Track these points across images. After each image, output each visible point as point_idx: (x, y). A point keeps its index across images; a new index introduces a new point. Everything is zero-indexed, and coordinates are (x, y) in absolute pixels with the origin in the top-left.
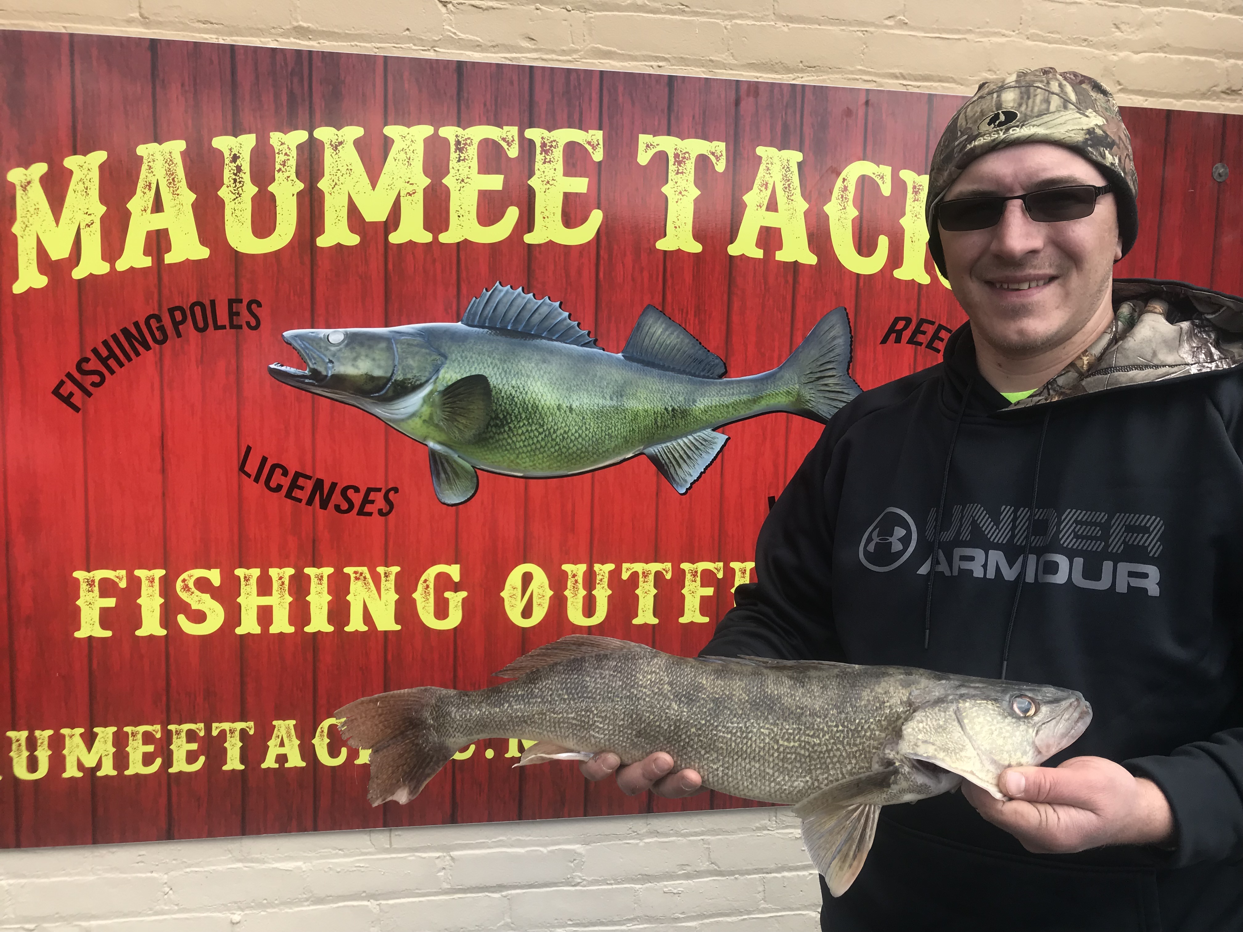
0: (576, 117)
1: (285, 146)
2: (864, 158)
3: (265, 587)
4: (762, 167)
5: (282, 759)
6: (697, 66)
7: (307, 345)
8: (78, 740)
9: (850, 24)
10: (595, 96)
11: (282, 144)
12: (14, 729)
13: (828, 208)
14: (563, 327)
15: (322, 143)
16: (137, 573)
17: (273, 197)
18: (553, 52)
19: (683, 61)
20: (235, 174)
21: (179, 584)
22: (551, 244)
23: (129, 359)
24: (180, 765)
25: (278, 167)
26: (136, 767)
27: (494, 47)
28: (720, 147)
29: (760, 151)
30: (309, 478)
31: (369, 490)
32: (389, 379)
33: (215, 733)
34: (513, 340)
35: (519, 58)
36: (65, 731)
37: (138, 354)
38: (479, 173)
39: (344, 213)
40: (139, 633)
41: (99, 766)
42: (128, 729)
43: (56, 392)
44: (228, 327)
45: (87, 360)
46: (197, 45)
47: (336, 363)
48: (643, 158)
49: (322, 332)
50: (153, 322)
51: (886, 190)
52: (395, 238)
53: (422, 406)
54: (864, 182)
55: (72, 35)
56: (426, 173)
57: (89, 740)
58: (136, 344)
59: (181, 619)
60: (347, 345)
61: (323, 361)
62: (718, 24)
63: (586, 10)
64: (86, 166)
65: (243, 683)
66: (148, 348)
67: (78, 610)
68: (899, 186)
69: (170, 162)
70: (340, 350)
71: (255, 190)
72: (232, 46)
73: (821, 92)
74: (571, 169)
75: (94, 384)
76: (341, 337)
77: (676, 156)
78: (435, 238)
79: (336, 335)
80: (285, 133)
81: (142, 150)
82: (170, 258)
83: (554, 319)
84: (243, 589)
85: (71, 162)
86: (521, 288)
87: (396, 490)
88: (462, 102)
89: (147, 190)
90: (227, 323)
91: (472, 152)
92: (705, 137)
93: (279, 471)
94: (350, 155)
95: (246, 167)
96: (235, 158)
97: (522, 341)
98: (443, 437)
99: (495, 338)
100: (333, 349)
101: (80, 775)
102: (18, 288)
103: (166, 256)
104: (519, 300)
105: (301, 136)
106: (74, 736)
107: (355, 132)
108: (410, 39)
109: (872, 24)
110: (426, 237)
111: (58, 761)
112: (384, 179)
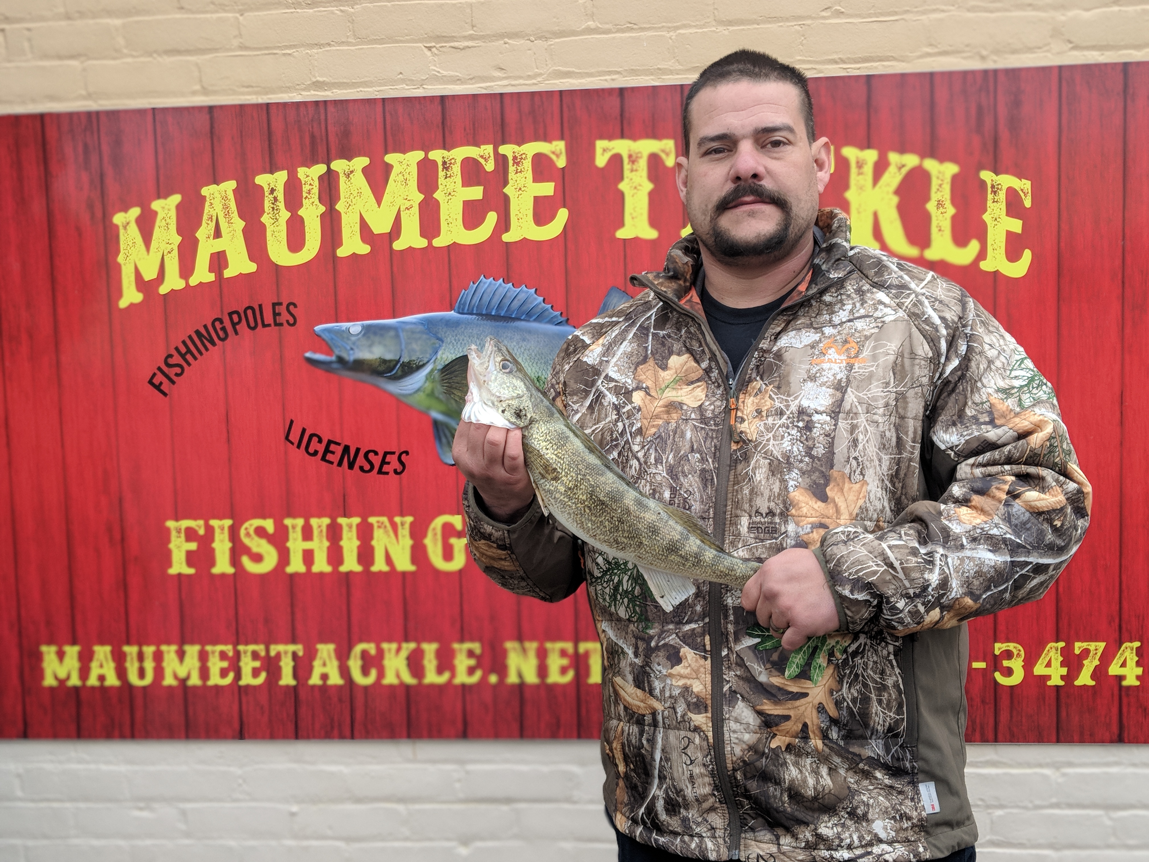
0: (541, 131)
1: (310, 178)
3: (307, 534)
5: (324, 677)
6: (647, 75)
7: (334, 337)
8: (173, 655)
9: (788, 20)
10: (557, 112)
11: (307, 176)
12: (128, 644)
14: (538, 310)
15: (337, 173)
16: (212, 522)
17: (301, 220)
18: (521, 78)
19: (634, 72)
20: (273, 204)
21: (242, 532)
22: (525, 240)
23: (201, 353)
25: (304, 195)
27: (471, 79)
28: (670, 143)
30: (339, 444)
31: (386, 454)
32: (398, 361)
33: (273, 653)
34: (498, 323)
35: (492, 87)
36: (164, 648)
37: (207, 349)
38: (464, 185)
39: (357, 228)
40: (214, 571)
41: (188, 677)
42: (209, 648)
43: (151, 382)
44: (273, 325)
46: (242, 107)
47: (356, 350)
48: (601, 161)
49: (345, 325)
50: (217, 324)
52: (398, 245)
53: (425, 382)
55: (155, 110)
56: (420, 190)
57: (181, 655)
58: (205, 341)
59: (245, 560)
60: (364, 335)
61: (346, 349)
62: (663, 36)
63: (547, 39)
64: (167, 207)
65: (293, 613)
66: (213, 344)
67: (170, 551)
68: (842, 163)
69: (225, 198)
70: (359, 339)
71: (289, 214)
72: (268, 105)
74: (539, 176)
75: (177, 375)
76: (360, 329)
77: (630, 156)
78: (430, 243)
79: (355, 327)
80: (309, 167)
81: (205, 191)
82: (228, 273)
83: (531, 303)
84: (291, 535)
85: (156, 205)
86: (501, 280)
87: (407, 453)
88: (446, 129)
89: (209, 222)
90: (271, 322)
91: (457, 169)
92: (656, 137)
93: (315, 439)
94: (360, 181)
95: (281, 197)
96: (272, 191)
97: (505, 324)
98: (443, 408)
99: (482, 322)
100: (353, 339)
101: (175, 683)
102: (123, 304)
103: (225, 272)
104: (501, 289)
105: (320, 169)
106: (170, 651)
107: (363, 161)
108: (403, 81)
109: (809, 17)
110: (422, 243)
111: (159, 672)
112: (387, 198)
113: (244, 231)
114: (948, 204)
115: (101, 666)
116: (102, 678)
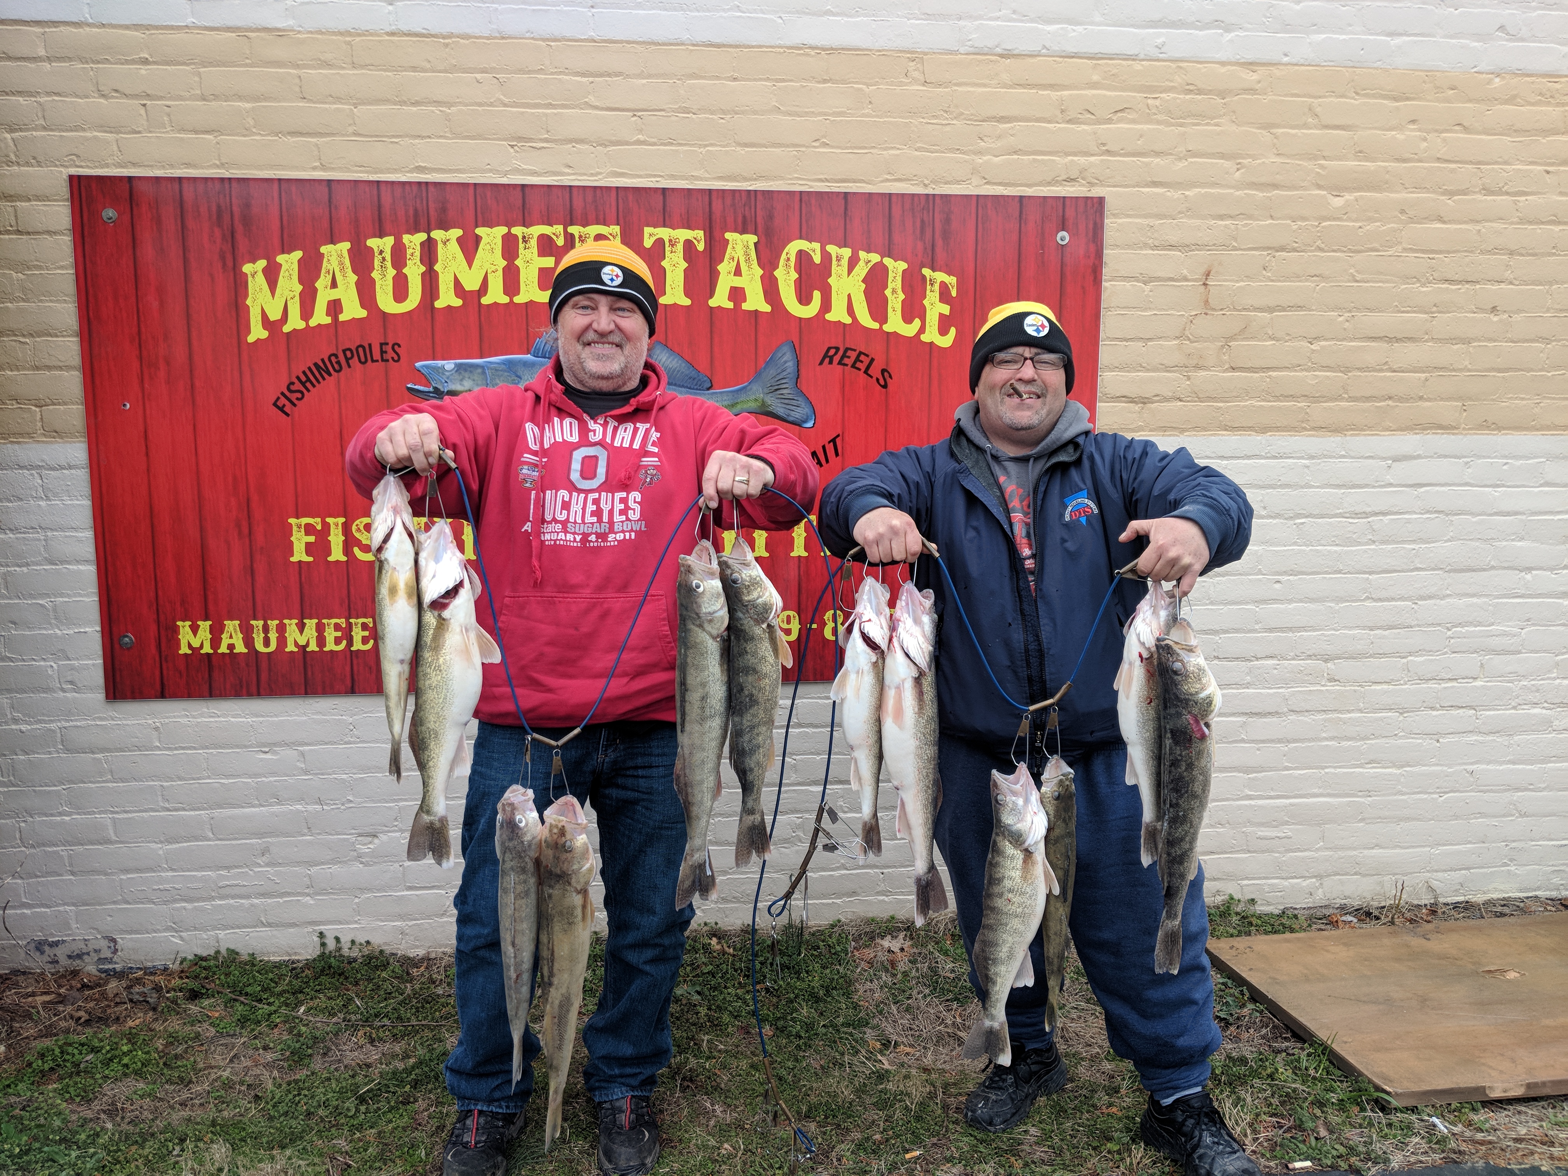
0: (601, 217)
1: (413, 244)
2: (801, 238)
4: (730, 247)
6: (682, 179)
7: (431, 372)
8: (294, 627)
9: (788, 146)
10: (614, 203)
11: (411, 242)
12: (255, 619)
13: (776, 273)
15: (436, 241)
16: (328, 520)
17: (406, 276)
18: (585, 174)
19: (673, 177)
20: (382, 263)
21: (354, 528)
23: (319, 382)
24: (358, 645)
25: (408, 257)
26: (330, 646)
27: (545, 173)
28: (700, 234)
29: (728, 235)
35: (562, 180)
36: (286, 621)
37: (324, 379)
38: (538, 257)
39: (452, 285)
40: (330, 559)
41: (308, 644)
42: (325, 621)
43: (275, 404)
44: (380, 360)
45: (293, 383)
46: (355, 182)
47: (450, 384)
48: (648, 243)
49: (440, 363)
50: (333, 359)
51: (817, 259)
52: (485, 301)
54: (801, 254)
55: (280, 180)
56: (504, 257)
57: (301, 627)
58: (323, 373)
59: (356, 550)
60: (456, 371)
61: (441, 381)
62: (696, 151)
63: (606, 146)
64: (290, 260)
66: (330, 375)
67: (292, 543)
68: (826, 256)
69: (341, 256)
70: (452, 374)
71: (395, 272)
72: (378, 182)
73: (768, 194)
75: (298, 399)
76: (452, 366)
77: (670, 241)
78: (511, 300)
79: (449, 365)
80: (412, 235)
81: (323, 249)
82: (342, 318)
85: (280, 259)
88: (525, 211)
89: (327, 275)
90: (379, 358)
91: (534, 243)
92: (689, 227)
94: (454, 248)
95: (388, 257)
96: (381, 252)
100: (447, 374)
101: (296, 650)
102: (251, 339)
103: (340, 316)
105: (422, 236)
106: (291, 625)
107: (457, 233)
108: (491, 171)
109: (804, 146)
110: (505, 300)
111: (282, 640)
112: (476, 262)
113: (357, 284)
114: (900, 291)
115: (231, 637)
116: (231, 647)
